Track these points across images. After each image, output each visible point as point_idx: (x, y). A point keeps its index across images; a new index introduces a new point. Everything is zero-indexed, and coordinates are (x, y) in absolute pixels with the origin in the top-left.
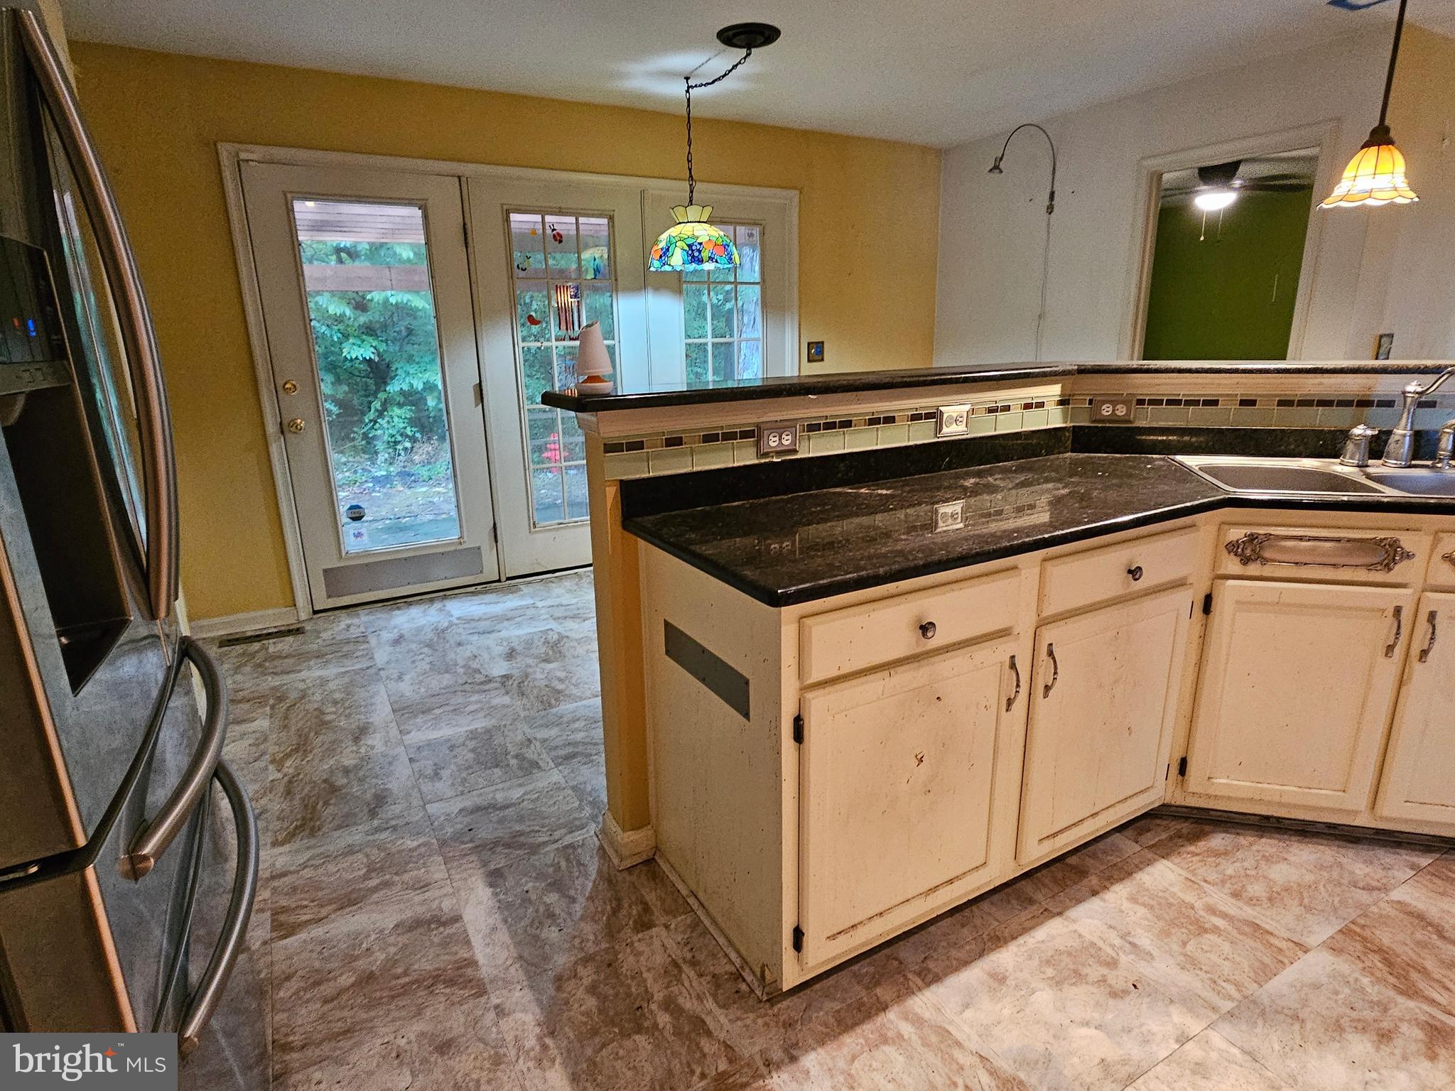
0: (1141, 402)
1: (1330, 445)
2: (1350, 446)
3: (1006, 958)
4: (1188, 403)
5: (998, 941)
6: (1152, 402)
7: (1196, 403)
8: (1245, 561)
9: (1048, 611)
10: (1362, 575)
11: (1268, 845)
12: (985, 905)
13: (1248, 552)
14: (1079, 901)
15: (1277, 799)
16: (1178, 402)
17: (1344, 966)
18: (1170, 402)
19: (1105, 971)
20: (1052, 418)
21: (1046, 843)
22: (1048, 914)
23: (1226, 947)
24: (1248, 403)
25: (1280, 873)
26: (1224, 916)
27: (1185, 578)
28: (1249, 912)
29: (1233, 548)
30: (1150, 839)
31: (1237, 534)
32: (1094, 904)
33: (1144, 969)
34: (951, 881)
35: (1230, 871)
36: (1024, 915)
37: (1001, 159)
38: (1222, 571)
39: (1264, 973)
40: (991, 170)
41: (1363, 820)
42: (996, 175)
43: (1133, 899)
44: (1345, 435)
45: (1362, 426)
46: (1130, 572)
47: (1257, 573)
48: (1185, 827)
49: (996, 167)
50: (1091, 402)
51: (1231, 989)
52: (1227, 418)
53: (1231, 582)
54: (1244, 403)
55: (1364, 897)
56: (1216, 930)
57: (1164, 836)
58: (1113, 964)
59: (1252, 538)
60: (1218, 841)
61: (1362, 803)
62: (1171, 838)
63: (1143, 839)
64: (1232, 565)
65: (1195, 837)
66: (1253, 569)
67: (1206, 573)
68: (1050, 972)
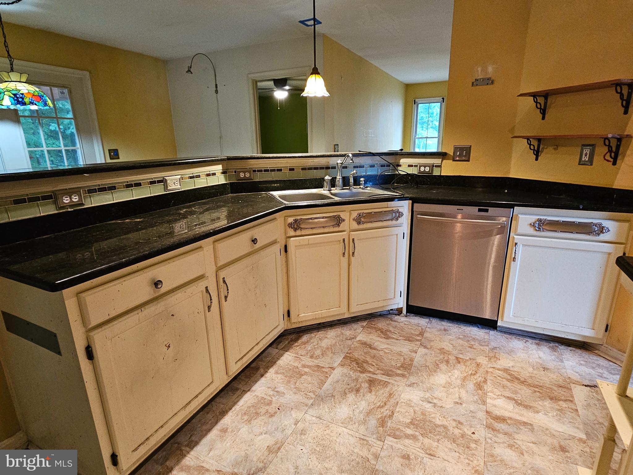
0: (254, 171)
1: (319, 184)
2: (325, 184)
3: (227, 420)
4: (272, 171)
5: (224, 413)
6: (259, 171)
7: (274, 170)
8: (295, 230)
9: (220, 264)
10: (332, 229)
11: (321, 334)
12: (217, 400)
13: (295, 226)
14: (256, 382)
15: (320, 316)
16: (267, 171)
17: (345, 370)
18: (265, 171)
19: (267, 407)
20: (220, 180)
21: (239, 363)
22: (245, 392)
23: (309, 379)
24: (292, 169)
25: (325, 343)
26: (309, 367)
27: (276, 240)
28: (316, 362)
29: (290, 225)
30: (282, 345)
31: (291, 220)
32: (263, 380)
33: (282, 400)
34: (197, 396)
35: (309, 349)
36: (236, 396)
37: (191, 67)
38: (288, 235)
39: (323, 383)
40: (187, 72)
41: (346, 316)
42: (189, 74)
43: (277, 373)
44: (323, 179)
45: (327, 176)
46: (253, 241)
47: (300, 234)
48: (293, 336)
49: (189, 71)
50: (235, 172)
51: (312, 395)
52: (285, 176)
53: (292, 239)
54: (291, 170)
55: (349, 342)
56: (306, 373)
57: (287, 342)
58: (270, 403)
59: (296, 221)
60: (305, 338)
61: (345, 310)
62: (289, 343)
63: (279, 347)
64: (291, 232)
65: (296, 340)
66: (298, 233)
67: (284, 237)
68: (246, 418)
